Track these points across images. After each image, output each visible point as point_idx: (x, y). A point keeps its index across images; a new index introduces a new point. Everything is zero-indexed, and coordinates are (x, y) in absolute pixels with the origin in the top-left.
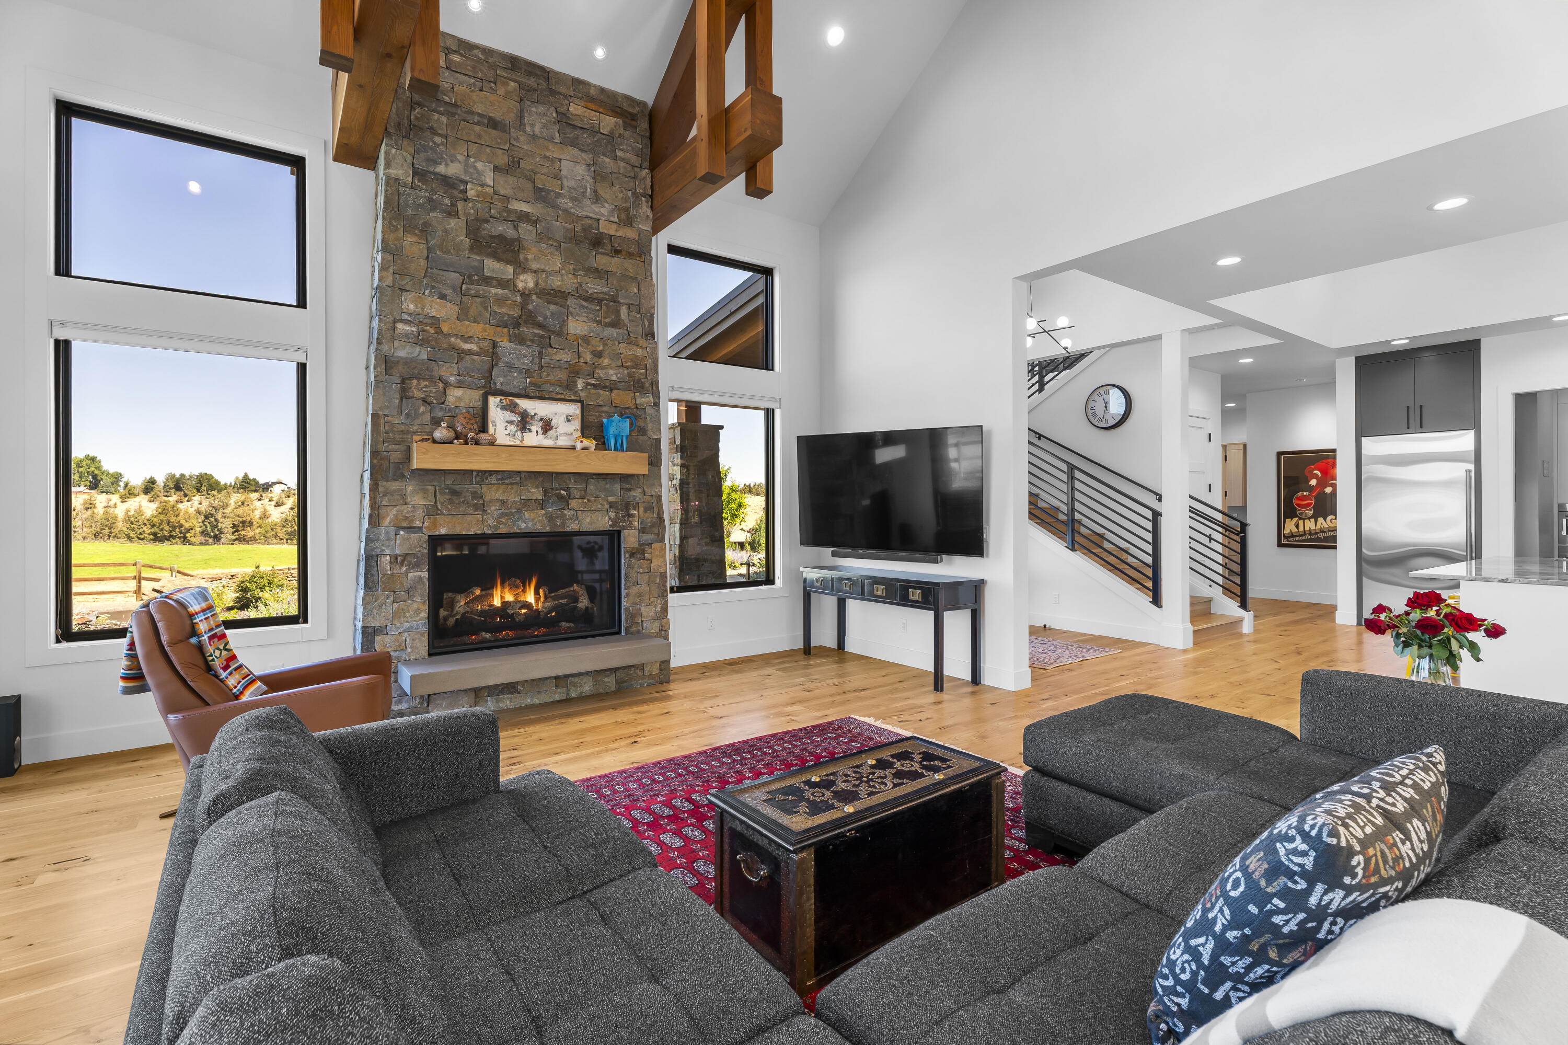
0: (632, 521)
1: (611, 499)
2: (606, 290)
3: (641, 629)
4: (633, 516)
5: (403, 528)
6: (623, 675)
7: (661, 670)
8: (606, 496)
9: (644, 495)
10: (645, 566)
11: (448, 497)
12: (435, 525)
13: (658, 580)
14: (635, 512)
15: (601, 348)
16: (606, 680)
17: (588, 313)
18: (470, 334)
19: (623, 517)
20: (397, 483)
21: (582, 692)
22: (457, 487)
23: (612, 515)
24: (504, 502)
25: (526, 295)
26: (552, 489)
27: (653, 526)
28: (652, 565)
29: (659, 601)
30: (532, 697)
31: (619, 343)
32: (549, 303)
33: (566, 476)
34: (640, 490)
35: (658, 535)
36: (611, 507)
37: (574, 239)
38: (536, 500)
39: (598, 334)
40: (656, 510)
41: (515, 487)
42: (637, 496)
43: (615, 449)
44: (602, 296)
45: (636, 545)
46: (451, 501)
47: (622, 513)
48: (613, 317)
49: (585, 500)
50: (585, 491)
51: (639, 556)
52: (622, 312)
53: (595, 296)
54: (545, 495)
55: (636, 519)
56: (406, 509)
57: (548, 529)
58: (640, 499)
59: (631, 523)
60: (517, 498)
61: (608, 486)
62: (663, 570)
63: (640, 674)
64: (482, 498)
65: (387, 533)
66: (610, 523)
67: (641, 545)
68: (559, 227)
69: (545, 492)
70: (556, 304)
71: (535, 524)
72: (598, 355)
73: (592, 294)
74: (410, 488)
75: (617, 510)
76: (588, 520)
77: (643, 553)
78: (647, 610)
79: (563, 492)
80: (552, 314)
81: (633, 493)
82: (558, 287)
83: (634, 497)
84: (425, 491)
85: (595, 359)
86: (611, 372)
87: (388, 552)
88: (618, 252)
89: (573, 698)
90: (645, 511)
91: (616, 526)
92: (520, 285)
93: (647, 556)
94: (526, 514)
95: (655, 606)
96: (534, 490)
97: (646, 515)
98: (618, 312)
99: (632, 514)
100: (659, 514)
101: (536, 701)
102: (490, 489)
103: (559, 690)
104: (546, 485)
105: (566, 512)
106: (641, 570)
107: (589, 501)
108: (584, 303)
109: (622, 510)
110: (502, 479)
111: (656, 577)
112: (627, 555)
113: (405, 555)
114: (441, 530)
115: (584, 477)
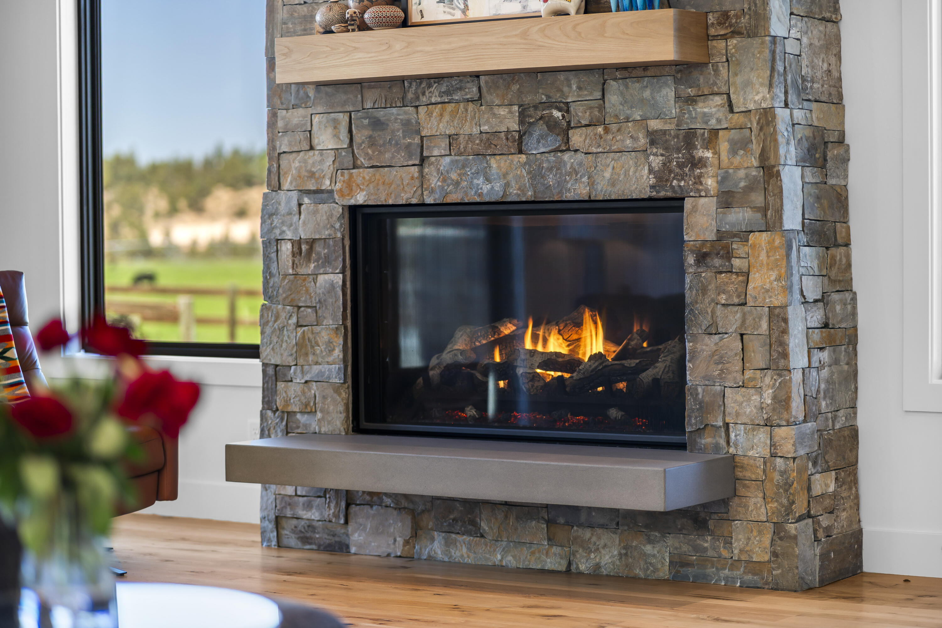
0: (700, 176)
1: (655, 124)
3: (723, 442)
4: (701, 163)
5: (308, 192)
6: (685, 548)
7: (775, 554)
8: (645, 119)
9: (731, 111)
10: (731, 288)
11: (367, 133)
12: (350, 186)
13: (764, 325)
14: (708, 154)
16: (648, 549)
19: (681, 166)
20: (301, 111)
21: (598, 566)
22: (380, 114)
23: (656, 161)
24: (452, 139)
26: (536, 107)
27: (750, 189)
28: (751, 286)
29: (767, 380)
30: (505, 551)
33: (562, 77)
34: (718, 100)
35: (764, 210)
36: (652, 143)
38: (508, 132)
40: (756, 148)
41: (471, 106)
42: (711, 115)
43: (618, 9)
45: (711, 236)
46: (372, 142)
47: (678, 157)
49: (600, 130)
50: (602, 108)
51: (717, 262)
54: (521, 122)
55: (711, 170)
56: (313, 157)
57: (529, 195)
58: (719, 121)
59: (699, 180)
60: (476, 131)
61: (647, 94)
62: (777, 301)
63: (725, 553)
64: (418, 132)
65: (289, 201)
66: (652, 181)
67: (721, 235)
69: (523, 115)
71: (507, 185)
74: (316, 119)
75: (666, 149)
76: (607, 175)
77: (728, 255)
78: (739, 398)
79: (557, 114)
81: (703, 108)
83: (706, 117)
84: (336, 124)
87: (289, 235)
89: (580, 574)
90: (733, 152)
91: (663, 187)
93: (736, 262)
94: (493, 162)
95: (759, 390)
96: (503, 111)
97: (737, 160)
99: (701, 159)
100: (763, 156)
101: (510, 561)
102: (430, 114)
103: (554, 549)
104: (528, 99)
105: (566, 157)
106: (723, 298)
107: (607, 130)
109: (678, 151)
110: (448, 93)
111: (760, 318)
112: (691, 260)
113: (312, 243)
114: (360, 199)
115: (596, 77)
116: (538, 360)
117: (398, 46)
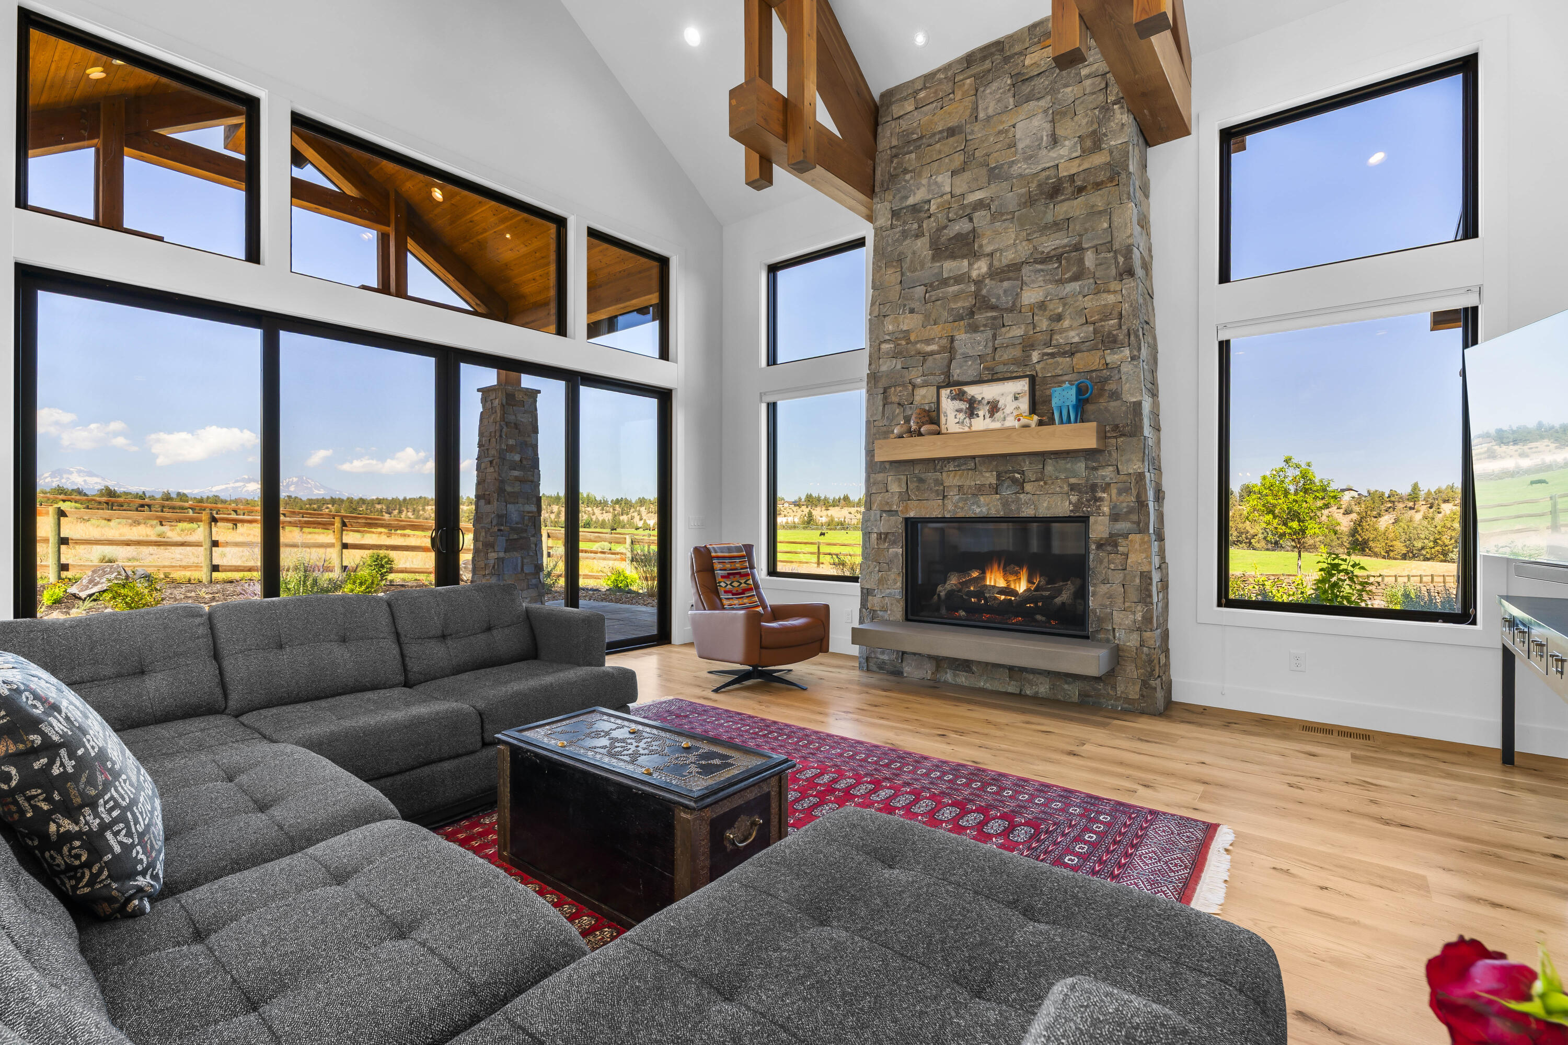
0: (1099, 506)
1: (1072, 481)
2: (1066, 241)
3: (1111, 637)
4: (1101, 499)
5: (885, 511)
6: (1088, 688)
7: (1142, 696)
8: (1067, 478)
9: (1118, 473)
10: (1117, 561)
11: (916, 484)
12: (906, 509)
13: (1138, 581)
14: (1105, 495)
15: (1060, 310)
16: (1066, 686)
17: (1045, 276)
18: (932, 336)
19: (1088, 501)
20: (882, 475)
21: (1037, 693)
22: (923, 476)
23: (1074, 499)
24: (960, 487)
25: (979, 283)
26: (1006, 472)
27: (1130, 511)
28: (1129, 561)
29: (1139, 608)
30: (986, 682)
31: (1084, 296)
32: (1001, 281)
33: (1020, 458)
34: (1111, 468)
35: (1138, 523)
36: (1072, 490)
37: (1030, 201)
38: (990, 484)
39: (1057, 295)
40: (1134, 492)
41: (970, 472)
42: (1107, 476)
44: (1060, 250)
45: (1106, 535)
46: (918, 488)
47: (1087, 497)
48: (1075, 269)
49: (1042, 483)
50: (1042, 473)
51: (1109, 548)
52: (1086, 259)
53: (1053, 253)
54: (998, 479)
55: (1106, 503)
56: (887, 495)
57: (1002, 514)
58: (1111, 479)
59: (1099, 508)
60: (973, 483)
61: (1069, 466)
62: (1145, 569)
63: (1111, 693)
64: (942, 484)
65: (875, 515)
66: (1071, 508)
67: (1111, 535)
68: (1011, 199)
69: (999, 477)
70: (1009, 279)
71: (989, 509)
72: (1059, 318)
73: (1048, 253)
74: (890, 478)
75: (1080, 492)
76: (1045, 505)
77: (1116, 545)
78: (1121, 616)
79: (1017, 476)
80: (1005, 291)
81: (1101, 472)
82: (1011, 260)
83: (1103, 477)
84: (900, 480)
85: (1054, 324)
86: (1072, 333)
87: (875, 530)
88: (1081, 190)
89: (1027, 696)
90: (1120, 492)
91: (1078, 511)
92: (974, 274)
93: (1120, 549)
94: (982, 498)
95: (1134, 613)
96: (988, 475)
97: (1121, 498)
98: (1081, 261)
99: (1100, 498)
100: (1138, 496)
101: (988, 686)
102: (949, 476)
103: (1012, 682)
104: (1001, 469)
105: (1022, 496)
106: (1112, 566)
107: (1045, 483)
108: (1039, 267)
109: (1087, 493)
110: (958, 466)
111: (1135, 577)
112: (1093, 547)
113: (887, 534)
114: (912, 514)
115: (1040, 458)
116: (997, 590)
117: (939, 443)
